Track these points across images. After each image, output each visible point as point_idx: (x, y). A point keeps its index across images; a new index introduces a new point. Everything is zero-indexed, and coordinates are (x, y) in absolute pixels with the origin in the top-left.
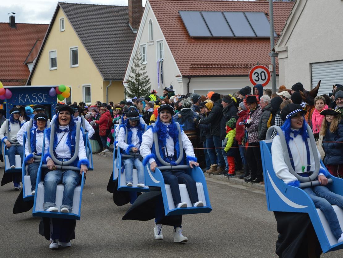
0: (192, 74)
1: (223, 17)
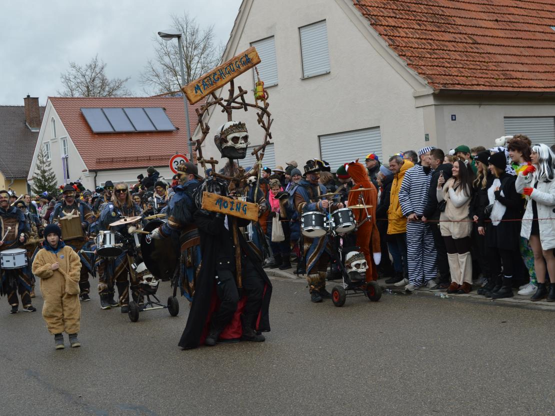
0: (98, 168)
1: (123, 113)
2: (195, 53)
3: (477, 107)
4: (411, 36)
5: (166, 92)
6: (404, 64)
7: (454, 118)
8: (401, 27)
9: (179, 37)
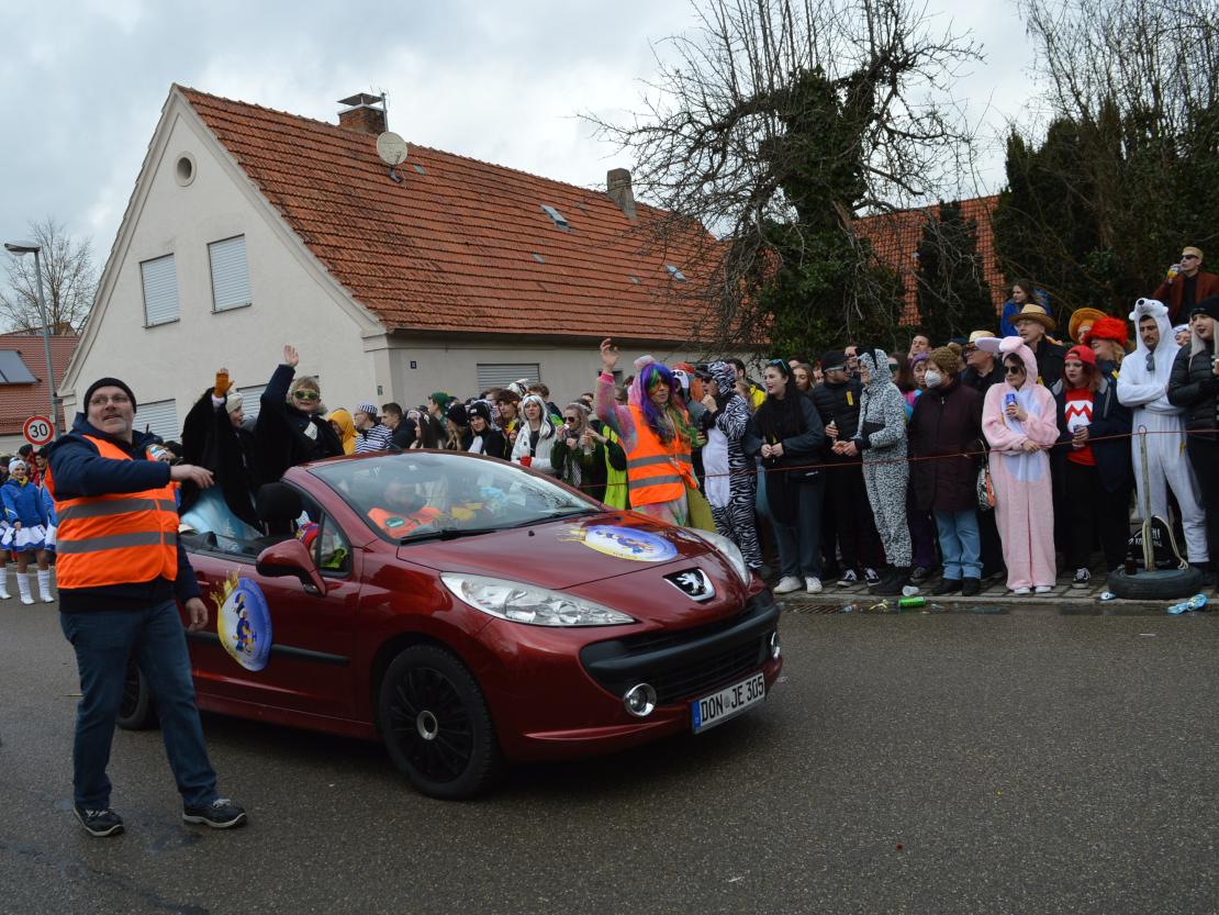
2: (66, 274)
3: (442, 352)
4: (358, 259)
5: (22, 328)
6: (349, 295)
7: (413, 365)
8: (344, 248)
9: (36, 251)
